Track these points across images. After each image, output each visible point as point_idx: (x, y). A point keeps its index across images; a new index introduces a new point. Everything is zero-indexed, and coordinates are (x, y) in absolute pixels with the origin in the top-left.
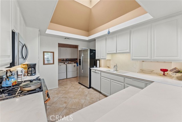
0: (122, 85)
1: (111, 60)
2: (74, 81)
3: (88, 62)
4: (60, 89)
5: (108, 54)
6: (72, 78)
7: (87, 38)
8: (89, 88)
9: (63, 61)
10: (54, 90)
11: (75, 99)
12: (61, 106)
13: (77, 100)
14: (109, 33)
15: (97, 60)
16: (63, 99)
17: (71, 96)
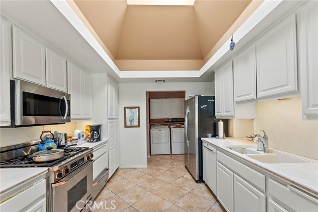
0: (260, 197)
1: (254, 121)
2: (179, 161)
3: (195, 124)
4: (148, 171)
5: (238, 103)
6: (180, 155)
7: (198, 74)
8: (197, 182)
9: (167, 122)
10: (139, 170)
11: (156, 197)
12: (127, 201)
13: (157, 199)
14: (232, 46)
15: (219, 120)
16: (139, 189)
17: (154, 188)
